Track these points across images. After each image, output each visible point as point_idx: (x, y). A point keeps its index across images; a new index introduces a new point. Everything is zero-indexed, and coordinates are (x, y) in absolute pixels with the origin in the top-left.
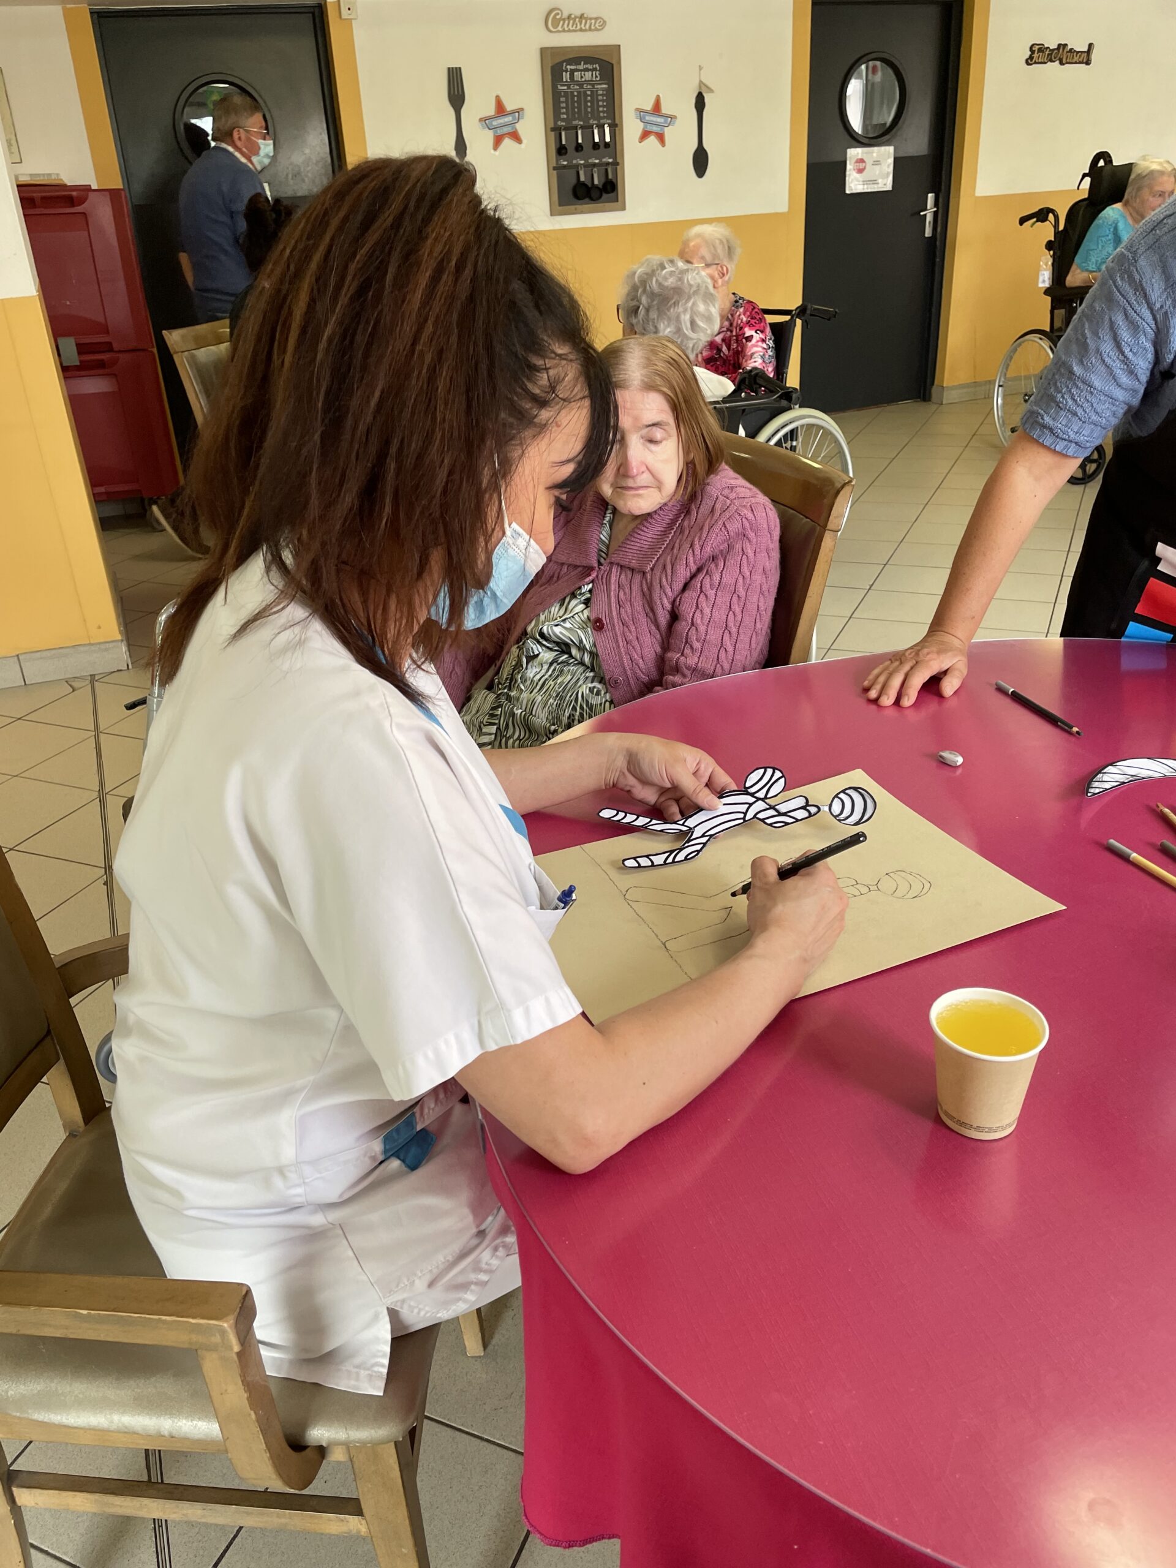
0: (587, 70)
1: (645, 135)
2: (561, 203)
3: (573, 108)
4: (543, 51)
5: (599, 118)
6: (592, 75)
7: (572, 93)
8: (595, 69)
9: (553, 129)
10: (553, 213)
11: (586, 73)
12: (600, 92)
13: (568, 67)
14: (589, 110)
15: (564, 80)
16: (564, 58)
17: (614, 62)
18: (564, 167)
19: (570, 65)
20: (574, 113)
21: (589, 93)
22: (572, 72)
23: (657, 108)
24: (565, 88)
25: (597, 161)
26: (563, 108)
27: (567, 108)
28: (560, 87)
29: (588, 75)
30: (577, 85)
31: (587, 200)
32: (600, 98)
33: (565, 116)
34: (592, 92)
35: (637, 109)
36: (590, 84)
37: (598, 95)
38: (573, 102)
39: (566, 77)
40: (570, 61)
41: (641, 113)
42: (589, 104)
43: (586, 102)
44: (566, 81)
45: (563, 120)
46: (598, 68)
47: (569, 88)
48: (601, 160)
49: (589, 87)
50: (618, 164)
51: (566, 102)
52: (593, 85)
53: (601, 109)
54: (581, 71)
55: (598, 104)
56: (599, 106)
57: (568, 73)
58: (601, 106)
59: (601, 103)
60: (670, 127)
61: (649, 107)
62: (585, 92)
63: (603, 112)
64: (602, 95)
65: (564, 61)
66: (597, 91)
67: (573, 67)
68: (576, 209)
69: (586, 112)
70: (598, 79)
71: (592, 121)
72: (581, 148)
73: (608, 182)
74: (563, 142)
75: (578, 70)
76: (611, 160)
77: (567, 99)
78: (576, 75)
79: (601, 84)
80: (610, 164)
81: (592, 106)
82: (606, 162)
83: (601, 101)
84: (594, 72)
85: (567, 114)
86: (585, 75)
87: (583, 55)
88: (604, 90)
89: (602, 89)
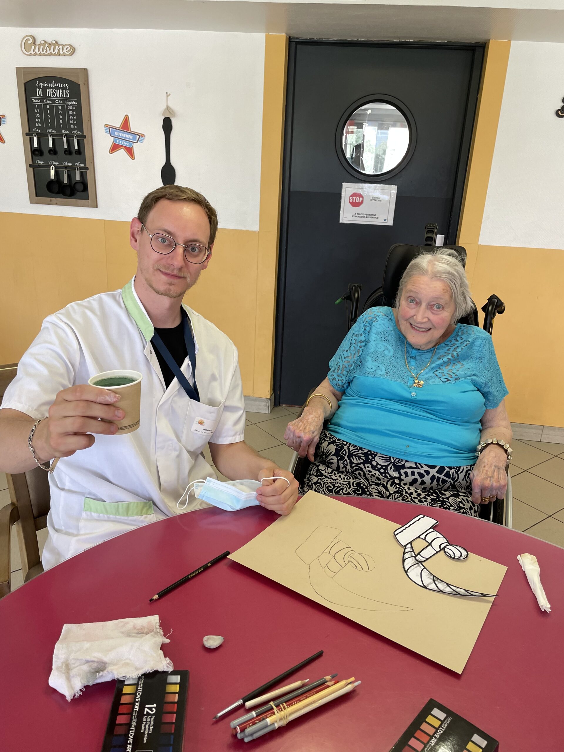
0: (57, 88)
1: (115, 148)
2: (37, 194)
3: (47, 119)
4: (19, 70)
5: (70, 129)
6: (63, 93)
7: (45, 106)
8: (65, 88)
9: (27, 134)
10: (31, 202)
12: (71, 108)
13: (41, 84)
14: (61, 121)
15: (38, 95)
16: (36, 77)
17: (82, 83)
18: (39, 166)
19: (43, 82)
20: (47, 123)
21: (60, 107)
22: (44, 89)
23: (126, 125)
24: (39, 101)
25: (70, 164)
26: (38, 118)
27: (41, 118)
28: (34, 101)
29: (59, 93)
30: (50, 100)
31: (61, 195)
32: (71, 112)
33: (40, 125)
34: (63, 107)
35: (106, 125)
36: (61, 100)
37: (68, 110)
38: (46, 113)
39: (39, 92)
40: (42, 79)
41: (110, 129)
42: (61, 117)
43: (58, 114)
44: (40, 96)
45: (38, 128)
46: (68, 87)
47: (42, 101)
48: (73, 164)
49: (60, 102)
50: (88, 169)
51: (41, 113)
52: (64, 101)
53: (72, 122)
54: (53, 88)
55: (69, 117)
56: (69, 119)
57: (41, 89)
58: (71, 120)
59: (71, 117)
60: (138, 143)
61: (118, 124)
62: (57, 106)
63: (74, 124)
64: (73, 110)
65: (36, 79)
66: (67, 106)
67: (45, 85)
68: (51, 201)
69: (59, 123)
70: (68, 96)
71: (63, 131)
72: (53, 152)
73: (77, 182)
74: (36, 145)
75: (50, 88)
76: (82, 165)
77: (41, 111)
78: (48, 91)
79: (70, 101)
80: (81, 168)
81: (63, 119)
82: (77, 166)
83: (71, 115)
84: (64, 90)
85: (41, 122)
86: (56, 92)
87: (54, 75)
88: (73, 105)
89: (71, 105)
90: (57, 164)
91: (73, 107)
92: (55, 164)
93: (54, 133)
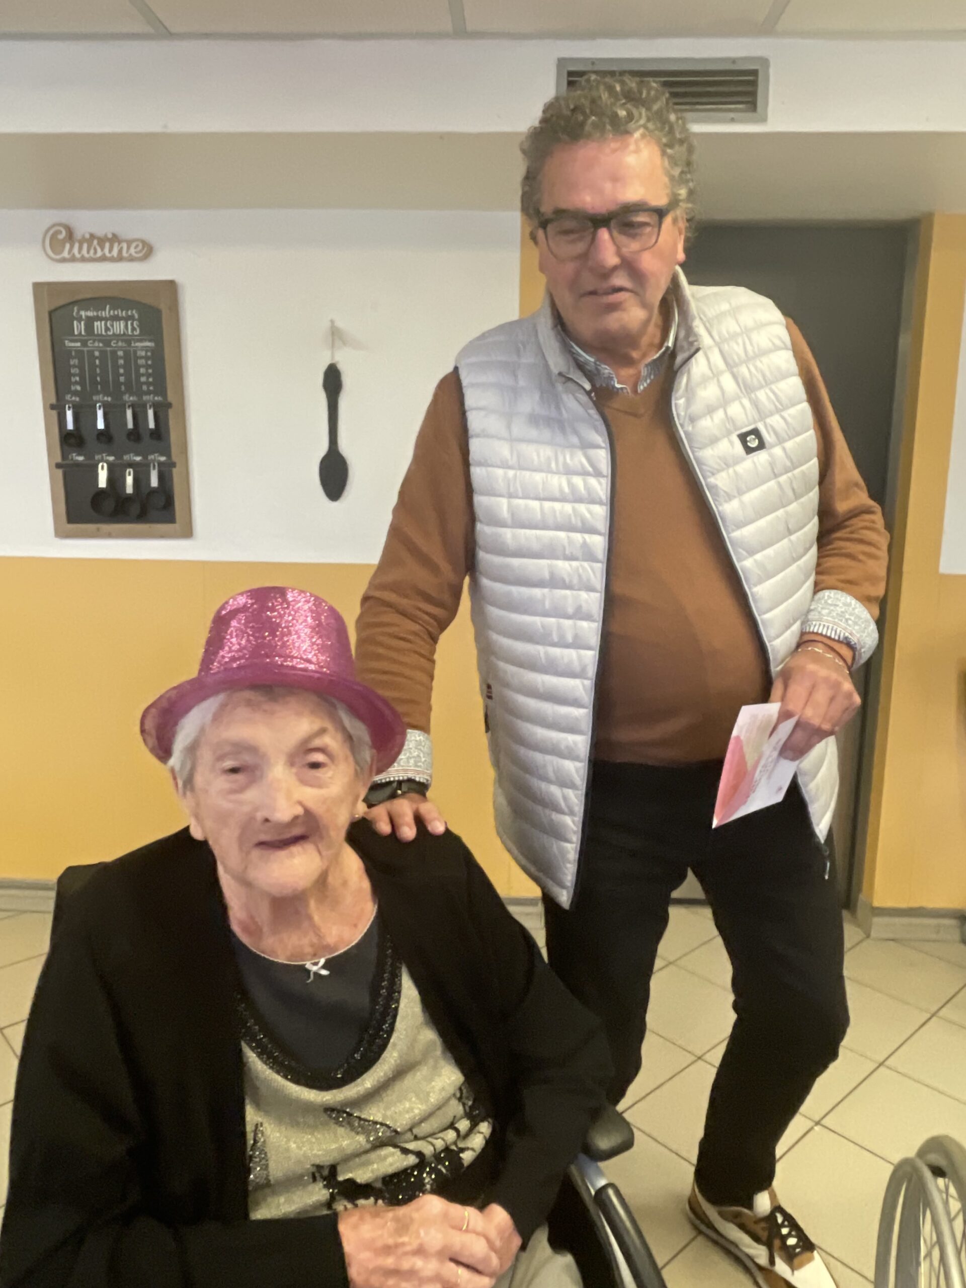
0: (116, 318)
2: (71, 518)
3: (93, 375)
4: (39, 288)
5: (137, 394)
6: (126, 326)
7: (91, 353)
8: (131, 318)
9: (53, 407)
10: (60, 533)
11: (116, 323)
12: (143, 354)
13: (83, 313)
14: (122, 379)
15: (76, 333)
16: (72, 300)
17: (163, 307)
18: (78, 465)
19: (87, 310)
20: (94, 383)
21: (120, 353)
22: (90, 322)
24: (79, 344)
25: (138, 459)
26: (75, 375)
27: (82, 375)
28: (68, 343)
29: (119, 327)
30: (100, 341)
31: (120, 516)
32: (141, 362)
33: (79, 388)
34: (126, 354)
36: (122, 341)
37: (137, 358)
38: (93, 366)
39: (79, 328)
40: (85, 304)
42: (122, 371)
43: (116, 367)
44: (80, 334)
45: (75, 393)
46: (136, 316)
48: (145, 457)
49: (120, 344)
50: (173, 465)
51: (81, 367)
52: (129, 342)
53: (143, 379)
54: (106, 319)
55: (137, 371)
56: (139, 375)
57: (83, 323)
58: (143, 375)
59: (142, 370)
62: (114, 353)
63: (148, 384)
64: (146, 358)
65: (72, 305)
66: (135, 352)
67: (90, 314)
68: (98, 529)
69: (117, 384)
70: (137, 332)
71: (126, 397)
72: (105, 437)
73: (154, 491)
74: (70, 426)
75: (100, 319)
76: (163, 459)
77: (81, 361)
78: (97, 326)
79: (141, 341)
80: (160, 464)
81: (127, 374)
82: (153, 461)
83: (143, 366)
84: (129, 323)
85: (82, 383)
86: (112, 326)
87: (109, 294)
88: (146, 349)
89: (143, 348)
90: (111, 458)
91: (147, 351)
92: (108, 460)
93: (107, 401)
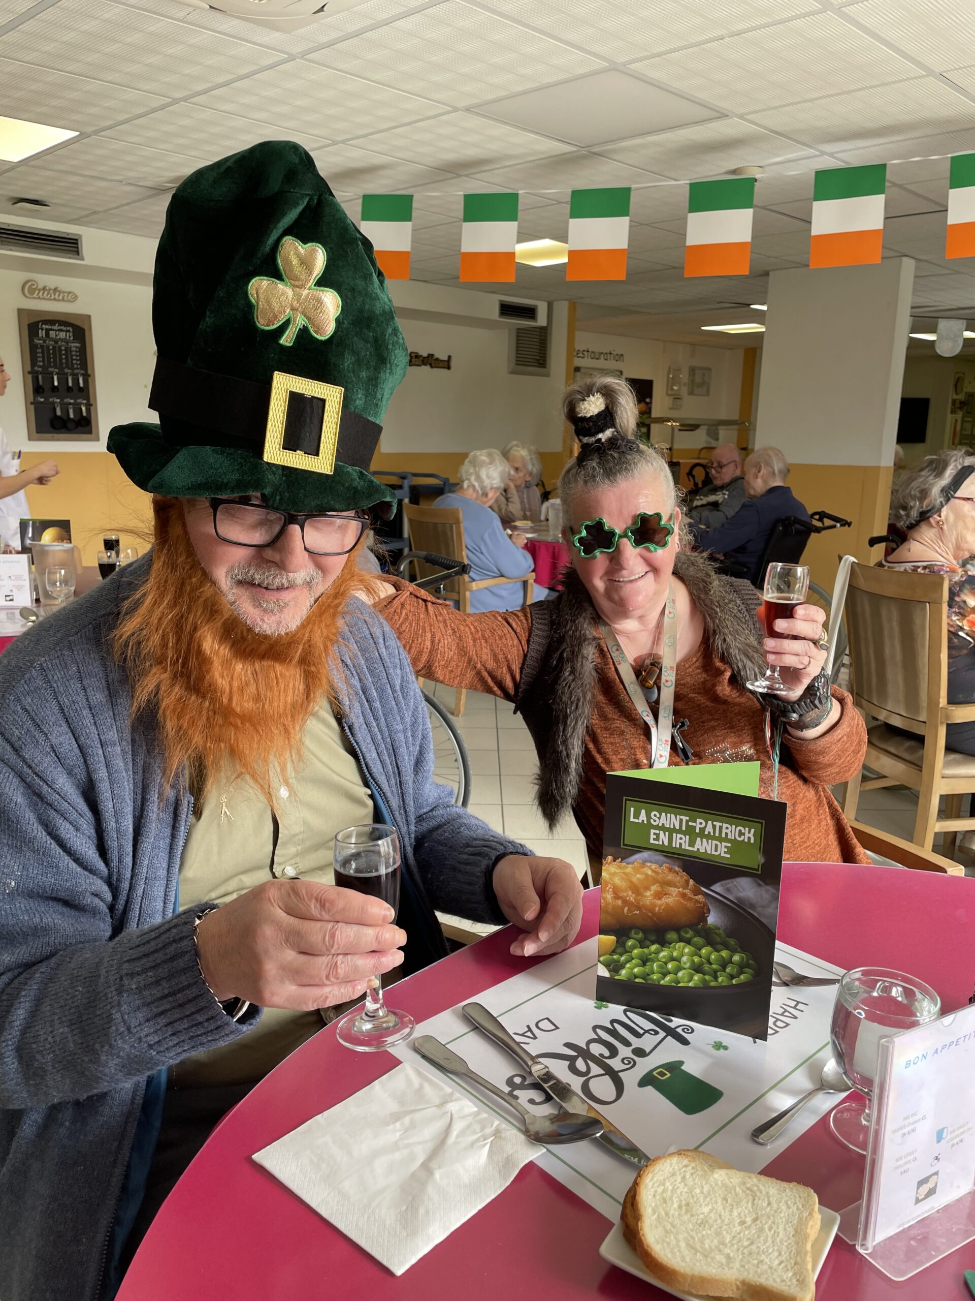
0: (61, 330)
2: (39, 431)
3: (49, 358)
4: (20, 312)
5: (73, 369)
6: (66, 335)
7: (48, 347)
8: (69, 331)
9: (30, 373)
10: (31, 439)
11: (61, 333)
12: (75, 349)
13: (44, 326)
14: (64, 361)
15: (41, 336)
16: (39, 319)
17: (85, 327)
18: (42, 403)
19: (46, 324)
20: (49, 362)
21: (63, 348)
22: (47, 331)
24: (42, 342)
25: (72, 401)
26: (40, 357)
27: (43, 357)
28: (36, 341)
29: (62, 335)
30: (53, 341)
31: (64, 430)
32: (74, 353)
33: (41, 364)
34: (66, 349)
36: (64, 342)
37: (72, 351)
38: (49, 354)
39: (42, 333)
40: (45, 322)
42: (64, 357)
43: (61, 355)
45: (40, 367)
46: (72, 331)
47: (45, 341)
48: (75, 401)
49: (63, 344)
50: (91, 405)
51: (43, 352)
52: (67, 343)
53: (75, 362)
54: (56, 330)
55: (72, 357)
56: (72, 360)
57: (44, 331)
58: (74, 360)
59: (74, 357)
62: (60, 347)
63: (78, 365)
64: (76, 351)
65: (39, 322)
66: (71, 348)
67: (48, 327)
68: (53, 436)
69: (61, 363)
70: (72, 338)
71: (66, 370)
72: (58, 389)
73: (82, 417)
74: (41, 383)
75: (53, 330)
76: (87, 401)
77: (43, 350)
78: (52, 334)
79: (74, 343)
80: (86, 404)
81: (66, 359)
82: (82, 403)
83: (75, 355)
84: (68, 333)
85: (43, 361)
87: (57, 318)
88: (77, 347)
89: (74, 347)
90: (62, 401)
93: (59, 372)
